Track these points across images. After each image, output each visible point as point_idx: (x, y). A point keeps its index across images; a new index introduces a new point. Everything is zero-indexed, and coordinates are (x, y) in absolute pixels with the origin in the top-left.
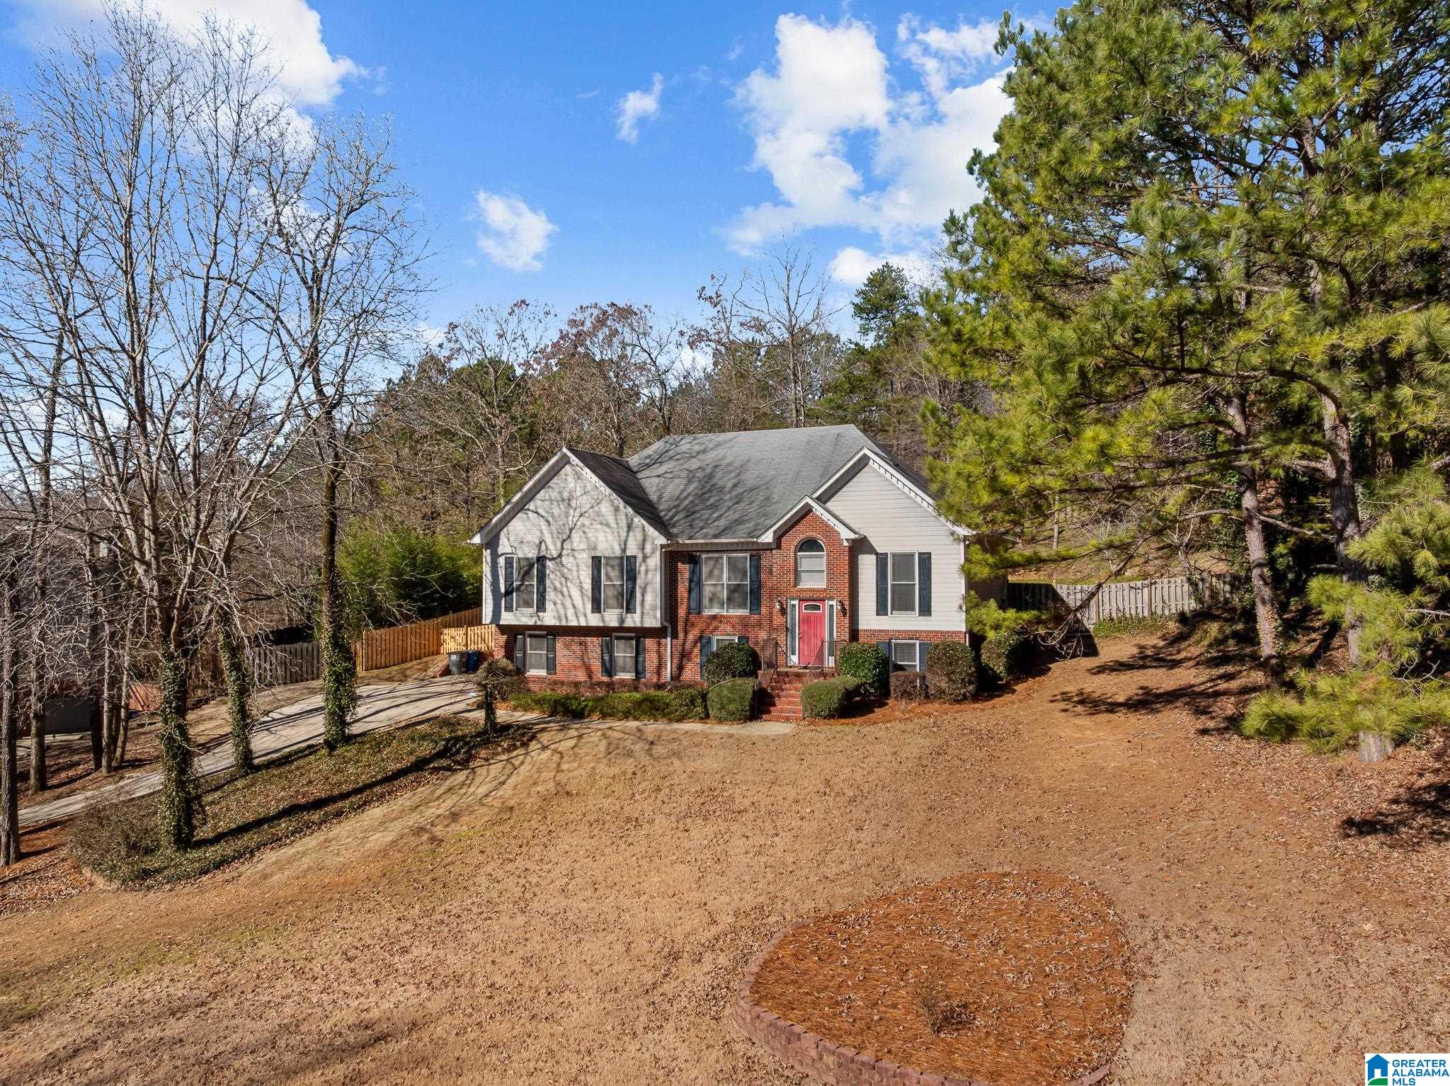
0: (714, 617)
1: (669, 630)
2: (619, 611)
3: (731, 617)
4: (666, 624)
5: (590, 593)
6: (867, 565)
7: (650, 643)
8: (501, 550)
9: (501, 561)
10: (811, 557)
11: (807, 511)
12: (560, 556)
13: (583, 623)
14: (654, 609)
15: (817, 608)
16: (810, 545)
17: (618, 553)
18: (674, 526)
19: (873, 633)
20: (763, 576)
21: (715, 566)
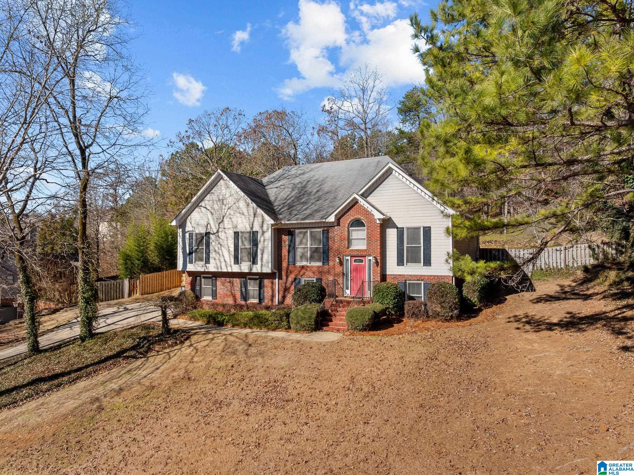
0: (303, 267)
1: (277, 274)
2: (249, 263)
3: (312, 267)
4: (275, 271)
5: (233, 253)
6: (392, 235)
7: (266, 282)
8: (187, 229)
9: (187, 235)
10: (358, 230)
11: (355, 202)
12: (218, 232)
13: (230, 270)
14: (268, 263)
15: (362, 261)
16: (358, 223)
17: (249, 229)
18: (280, 214)
19: (395, 277)
20: (330, 242)
21: (303, 238)
